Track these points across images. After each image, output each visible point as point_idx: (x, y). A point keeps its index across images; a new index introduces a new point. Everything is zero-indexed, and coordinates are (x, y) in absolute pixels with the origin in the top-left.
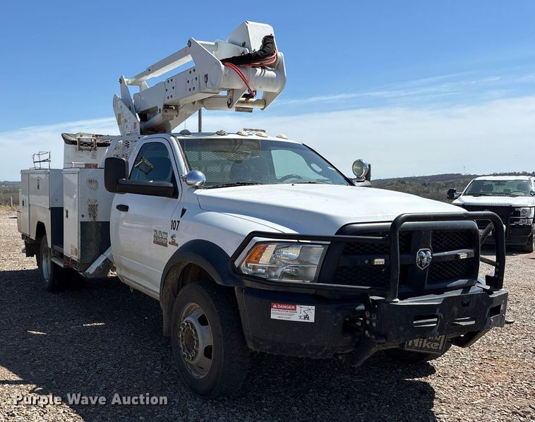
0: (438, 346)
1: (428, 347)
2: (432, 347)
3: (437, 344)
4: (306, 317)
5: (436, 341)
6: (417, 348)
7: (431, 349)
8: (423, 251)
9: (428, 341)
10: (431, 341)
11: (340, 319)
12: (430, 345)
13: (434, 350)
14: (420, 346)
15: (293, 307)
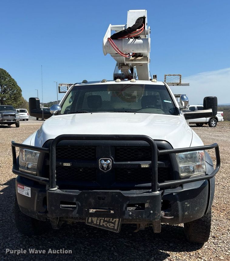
0: (114, 227)
1: (105, 225)
2: (109, 226)
3: (112, 225)
4: (28, 194)
5: (112, 223)
6: (96, 224)
7: (107, 227)
8: (104, 160)
9: (104, 221)
10: (106, 221)
11: (41, 198)
12: (106, 224)
13: (111, 229)
14: (98, 223)
15: (23, 187)
